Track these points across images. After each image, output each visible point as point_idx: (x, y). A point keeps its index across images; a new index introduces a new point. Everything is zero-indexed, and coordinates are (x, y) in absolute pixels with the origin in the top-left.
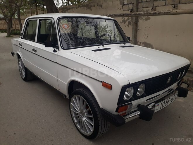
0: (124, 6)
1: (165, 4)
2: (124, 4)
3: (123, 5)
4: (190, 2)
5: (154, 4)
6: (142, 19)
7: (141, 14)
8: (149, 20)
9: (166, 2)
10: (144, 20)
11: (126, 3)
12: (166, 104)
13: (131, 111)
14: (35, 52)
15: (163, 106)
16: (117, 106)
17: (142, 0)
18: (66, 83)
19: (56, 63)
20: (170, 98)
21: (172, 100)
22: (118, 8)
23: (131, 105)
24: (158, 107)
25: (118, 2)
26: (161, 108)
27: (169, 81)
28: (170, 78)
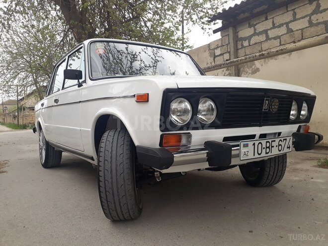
0: (216, 59)
1: (279, 44)
2: (216, 55)
3: (215, 57)
5: (263, 47)
6: (247, 72)
7: (240, 60)
8: (258, 72)
9: (280, 41)
10: (250, 73)
11: (219, 54)
12: (268, 151)
13: (190, 147)
14: (57, 103)
15: (260, 152)
16: (161, 133)
17: (242, 45)
18: (90, 130)
19: (80, 102)
20: (275, 141)
21: (280, 146)
22: (207, 64)
23: (189, 136)
24: (248, 150)
25: (207, 54)
26: (257, 156)
27: (265, 107)
28: (267, 102)
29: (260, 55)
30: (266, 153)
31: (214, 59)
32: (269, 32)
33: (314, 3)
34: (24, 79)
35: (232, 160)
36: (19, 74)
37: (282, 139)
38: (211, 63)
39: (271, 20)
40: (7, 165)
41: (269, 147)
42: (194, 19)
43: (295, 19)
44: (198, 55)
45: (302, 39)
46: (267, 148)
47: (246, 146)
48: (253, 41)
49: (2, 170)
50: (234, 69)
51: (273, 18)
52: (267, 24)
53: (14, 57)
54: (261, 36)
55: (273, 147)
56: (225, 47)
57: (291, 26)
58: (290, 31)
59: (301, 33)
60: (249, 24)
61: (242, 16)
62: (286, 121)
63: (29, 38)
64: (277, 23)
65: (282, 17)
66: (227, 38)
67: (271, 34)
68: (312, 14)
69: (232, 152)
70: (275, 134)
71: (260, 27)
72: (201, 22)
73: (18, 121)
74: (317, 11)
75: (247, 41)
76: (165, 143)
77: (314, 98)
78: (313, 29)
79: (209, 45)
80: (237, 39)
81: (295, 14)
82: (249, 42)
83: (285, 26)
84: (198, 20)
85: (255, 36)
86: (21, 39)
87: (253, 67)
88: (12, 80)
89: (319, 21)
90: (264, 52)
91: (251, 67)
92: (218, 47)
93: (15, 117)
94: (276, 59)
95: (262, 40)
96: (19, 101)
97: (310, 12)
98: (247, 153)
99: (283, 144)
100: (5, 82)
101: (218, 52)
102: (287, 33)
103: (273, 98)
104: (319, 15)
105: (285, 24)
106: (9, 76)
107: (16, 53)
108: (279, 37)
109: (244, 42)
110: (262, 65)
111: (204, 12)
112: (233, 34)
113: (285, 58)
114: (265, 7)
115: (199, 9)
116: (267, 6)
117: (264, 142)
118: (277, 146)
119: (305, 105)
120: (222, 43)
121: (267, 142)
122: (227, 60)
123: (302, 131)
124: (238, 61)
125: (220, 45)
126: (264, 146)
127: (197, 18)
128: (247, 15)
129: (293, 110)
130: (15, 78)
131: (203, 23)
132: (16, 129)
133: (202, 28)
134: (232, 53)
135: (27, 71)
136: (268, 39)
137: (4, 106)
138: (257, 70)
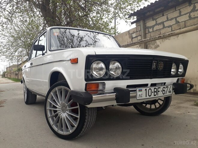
0: (133, 39)
1: (171, 31)
2: (133, 37)
3: (132, 38)
4: (196, 24)
5: (161, 32)
7: (147, 40)
8: (158, 48)
9: (172, 28)
10: (153, 48)
11: (135, 37)
12: (155, 94)
13: (104, 91)
14: (32, 65)
15: (150, 95)
16: (86, 82)
17: (149, 31)
18: (47, 81)
19: (43, 64)
20: (160, 88)
21: (164, 91)
22: (128, 42)
23: (104, 84)
24: (142, 93)
25: (127, 37)
26: (148, 97)
27: (154, 66)
28: (155, 63)
29: (159, 37)
30: (154, 95)
31: (132, 40)
32: (165, 23)
33: (192, 5)
34: (21, 52)
35: (131, 99)
36: (18, 49)
37: (165, 87)
38: (130, 42)
39: (166, 16)
40: (5, 102)
41: (156, 92)
42: (121, 16)
43: (180, 15)
44: (122, 37)
45: (185, 27)
46: (155, 92)
47: (141, 91)
48: (155, 29)
49: (1, 105)
50: (144, 45)
51: (167, 15)
52: (164, 18)
53: (16, 39)
54: (160, 26)
55: (159, 91)
56: (138, 32)
57: (178, 19)
58: (177, 22)
59: (184, 24)
60: (153, 18)
61: (148, 14)
62: (169, 76)
63: (24, 28)
64: (170, 17)
65: (173, 14)
66: (139, 27)
67: (166, 24)
68: (191, 12)
69: (130, 94)
70: (162, 83)
71: (159, 20)
72: (125, 18)
73: (18, 77)
74: (194, 10)
75: (152, 29)
76: (88, 88)
77: (187, 61)
78: (191, 21)
79: (129, 31)
80: (145, 28)
81: (180, 12)
82: (153, 29)
83: (174, 19)
84: (123, 17)
85: (156, 25)
86: (20, 29)
87: (156, 44)
88: (14, 53)
89: (195, 16)
90: (161, 35)
91: (154, 44)
92: (134, 33)
93: (16, 74)
94: (169, 40)
95: (161, 28)
96: (18, 65)
97: (189, 11)
98: (141, 95)
99: (166, 90)
100: (10, 54)
101: (134, 35)
102: (176, 24)
103: (160, 61)
104: (195, 12)
105: (174, 18)
106: (12, 50)
107: (17, 37)
108: (171, 26)
109: (150, 29)
110: (161, 43)
111: (126, 12)
112: (143, 25)
113: (174, 39)
114: (162, 8)
115: (124, 10)
116: (163, 8)
117: (153, 88)
118: (161, 91)
119: (181, 66)
120: (136, 30)
121: (155, 88)
122: (139, 40)
123: (179, 82)
124: (145, 40)
125: (135, 31)
126: (153, 91)
127: (122, 15)
128: (151, 13)
129: (173, 69)
130: (16, 51)
131: (126, 18)
132: (16, 81)
133: (126, 22)
134: (142, 36)
135: (23, 47)
136: (164, 27)
137: (11, 68)
138: (158, 46)
